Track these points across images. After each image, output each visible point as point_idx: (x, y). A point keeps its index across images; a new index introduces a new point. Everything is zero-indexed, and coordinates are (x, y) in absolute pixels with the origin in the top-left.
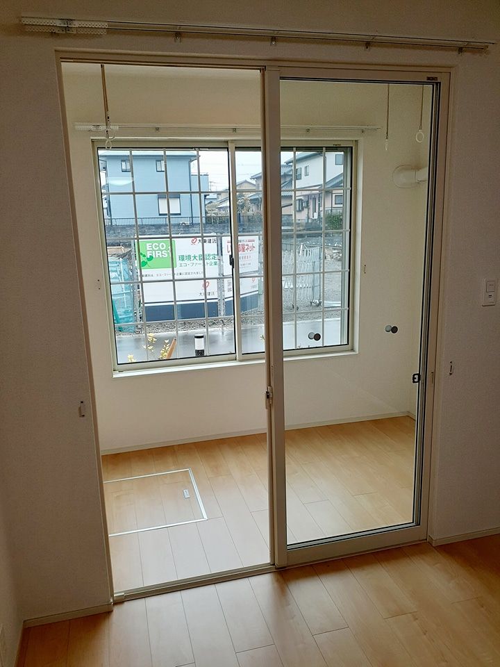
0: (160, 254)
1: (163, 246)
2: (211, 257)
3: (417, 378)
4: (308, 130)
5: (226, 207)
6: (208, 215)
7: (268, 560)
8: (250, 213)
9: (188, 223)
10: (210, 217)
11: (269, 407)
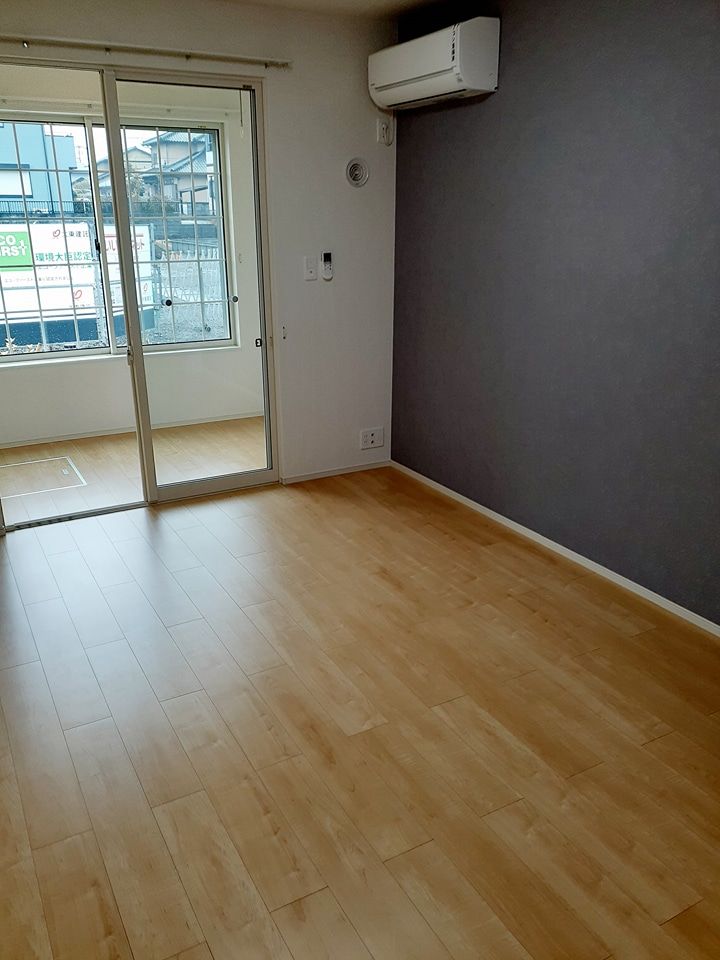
0: (8, 251)
1: (11, 240)
2: (83, 256)
3: (260, 343)
4: (169, 110)
5: (107, 188)
6: (79, 199)
7: (143, 500)
8: (145, 198)
9: (46, 211)
10: (81, 203)
11: (131, 363)
